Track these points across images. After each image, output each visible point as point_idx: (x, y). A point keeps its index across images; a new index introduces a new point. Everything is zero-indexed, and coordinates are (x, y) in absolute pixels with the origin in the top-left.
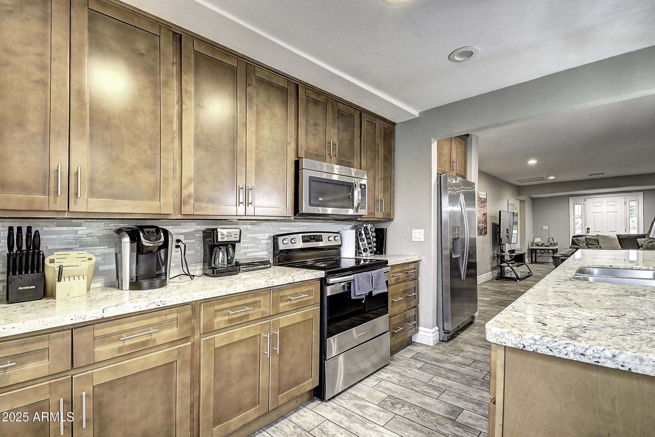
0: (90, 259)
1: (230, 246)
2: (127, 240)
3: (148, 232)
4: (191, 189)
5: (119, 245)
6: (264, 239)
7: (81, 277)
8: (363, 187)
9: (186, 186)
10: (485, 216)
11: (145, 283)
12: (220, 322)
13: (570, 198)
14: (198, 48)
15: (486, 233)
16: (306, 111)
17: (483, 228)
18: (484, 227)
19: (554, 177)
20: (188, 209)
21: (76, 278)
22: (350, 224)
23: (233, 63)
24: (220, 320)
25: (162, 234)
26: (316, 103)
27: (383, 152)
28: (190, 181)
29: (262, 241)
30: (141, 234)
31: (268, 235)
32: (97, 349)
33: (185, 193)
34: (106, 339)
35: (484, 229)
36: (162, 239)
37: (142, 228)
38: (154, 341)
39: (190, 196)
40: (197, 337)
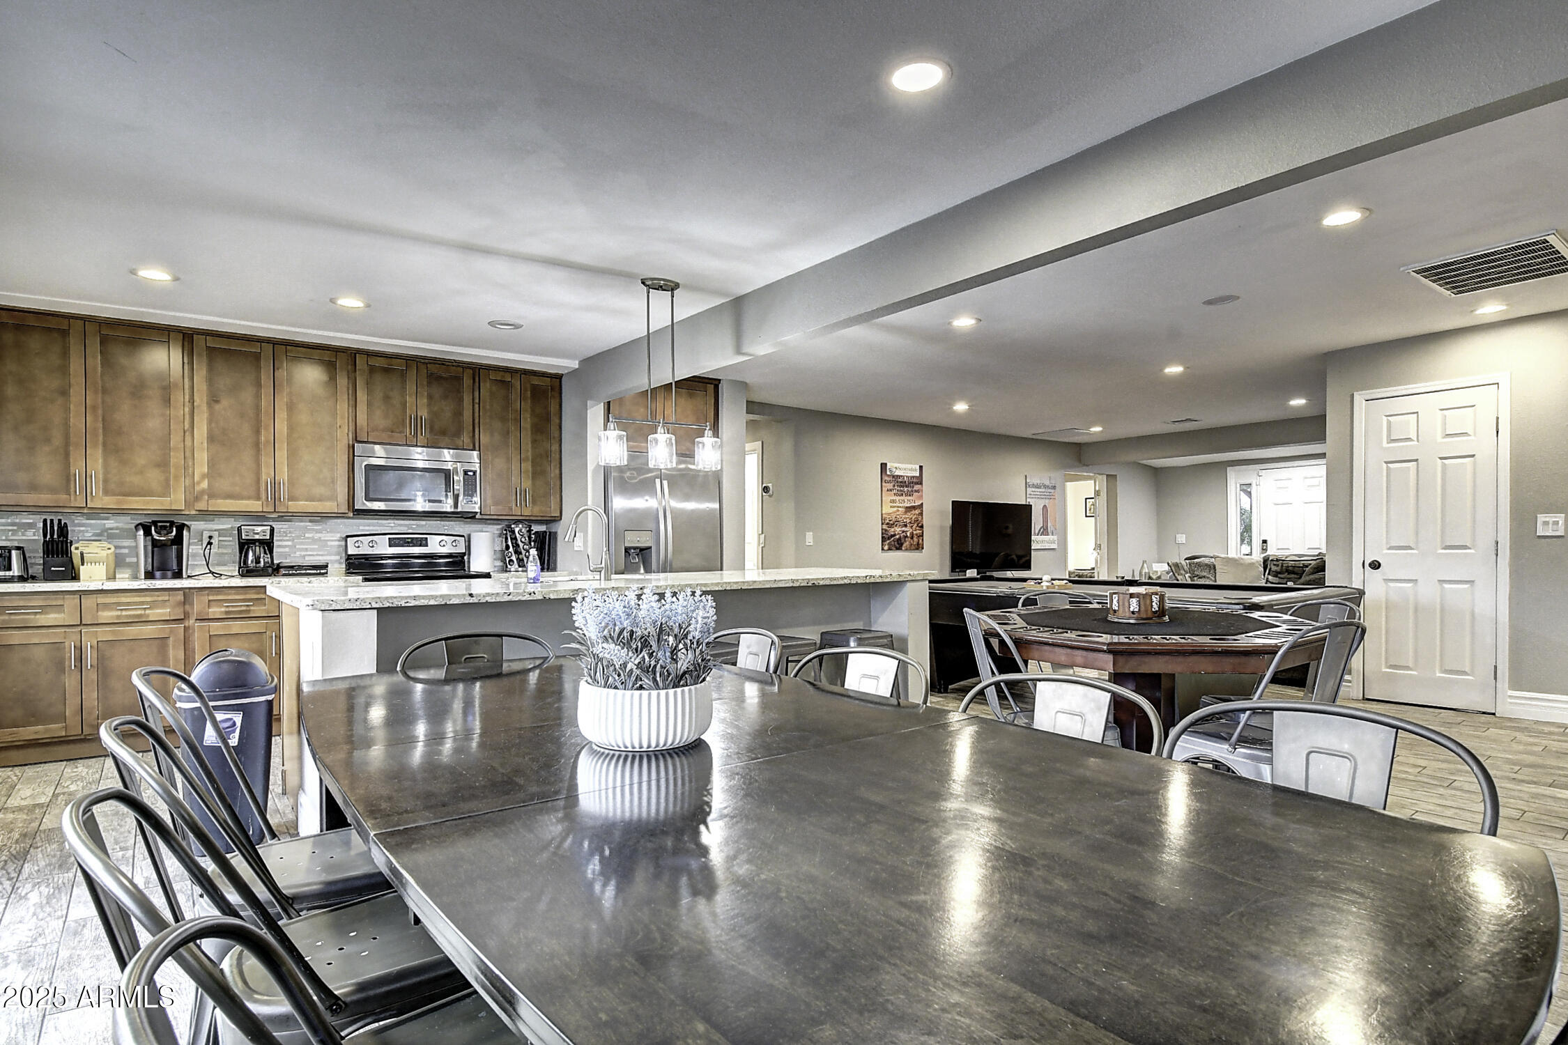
0: (109, 549)
1: (257, 544)
2: (141, 532)
3: (161, 526)
4: (205, 485)
5: (135, 537)
6: (332, 541)
7: (101, 564)
8: (471, 474)
9: (199, 483)
10: (917, 512)
11: (158, 574)
12: (214, 612)
13: (1228, 468)
14: (211, 343)
15: (919, 547)
16: (368, 384)
17: (907, 537)
18: (912, 534)
19: (1100, 429)
20: (202, 505)
21: (97, 564)
22: (499, 524)
23: (255, 349)
24: (216, 611)
25: (174, 529)
26: (387, 371)
27: (529, 420)
28: (203, 476)
29: (329, 543)
30: (153, 528)
31: (339, 535)
32: (100, 613)
33: (197, 488)
34: (106, 606)
35: (912, 538)
36: (174, 533)
37: (155, 523)
38: (148, 616)
39: (203, 492)
40: (192, 622)
